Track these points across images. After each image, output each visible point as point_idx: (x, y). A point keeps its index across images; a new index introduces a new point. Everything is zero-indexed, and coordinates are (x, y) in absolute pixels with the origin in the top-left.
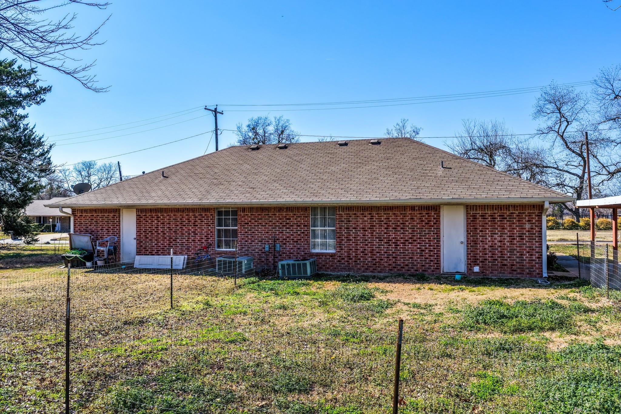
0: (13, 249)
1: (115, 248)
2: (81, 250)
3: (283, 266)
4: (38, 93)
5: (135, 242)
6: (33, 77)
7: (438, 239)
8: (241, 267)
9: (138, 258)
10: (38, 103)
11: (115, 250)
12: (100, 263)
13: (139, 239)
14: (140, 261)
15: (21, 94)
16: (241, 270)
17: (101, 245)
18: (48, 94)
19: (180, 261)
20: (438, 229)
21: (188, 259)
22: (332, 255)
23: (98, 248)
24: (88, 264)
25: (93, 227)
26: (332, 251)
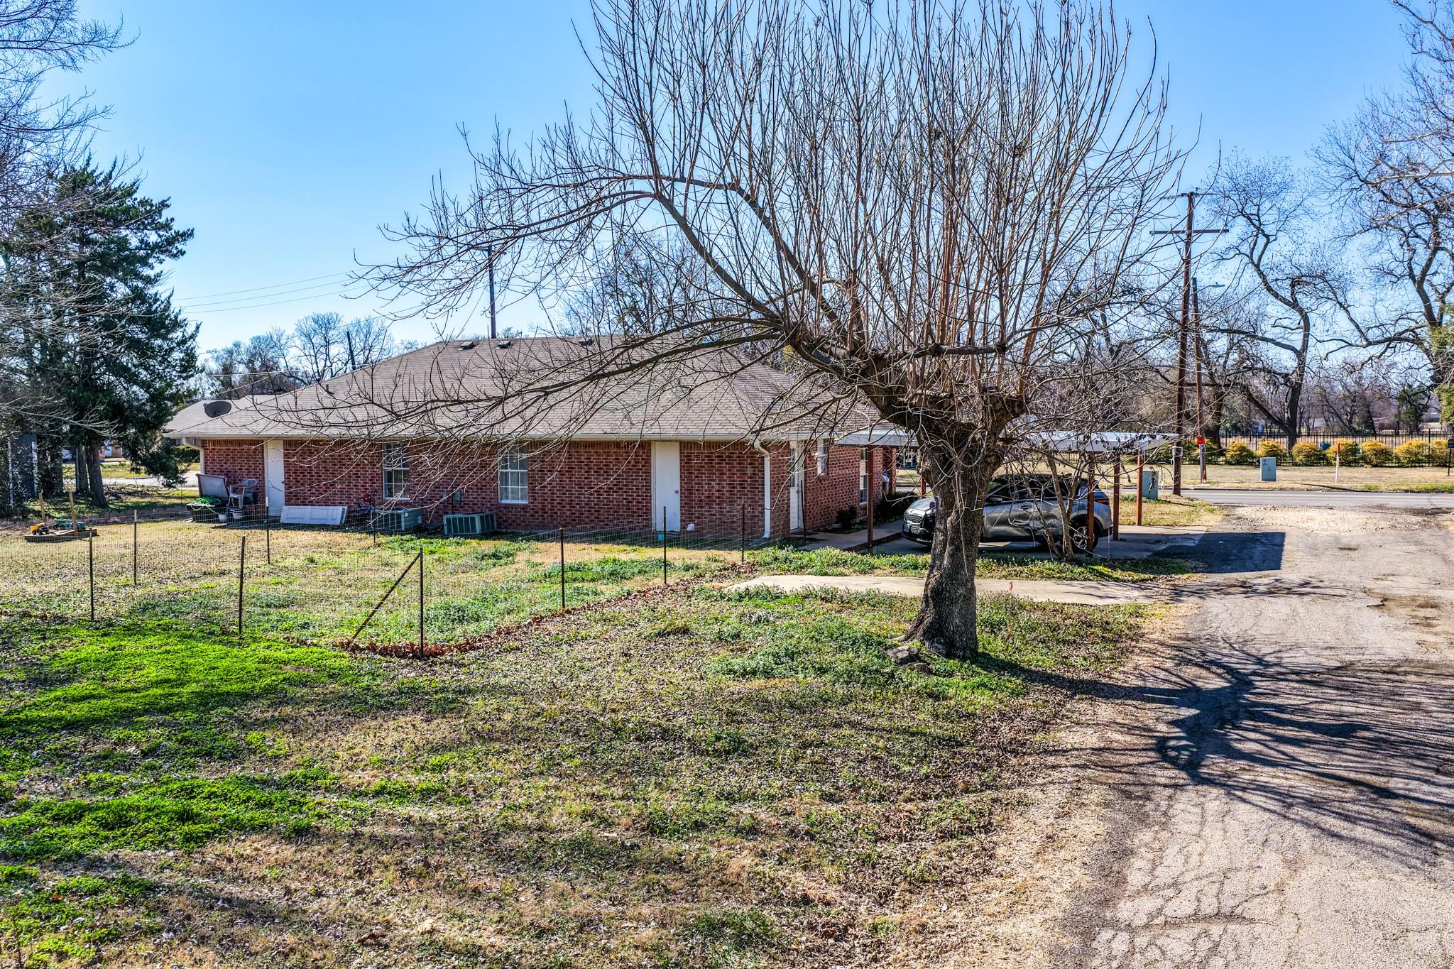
0: (152, 496)
1: (255, 495)
2: (213, 498)
3: (448, 520)
4: (171, 242)
5: (282, 487)
6: (166, 214)
7: (648, 487)
8: (399, 522)
9: (285, 508)
10: (174, 256)
11: (256, 496)
12: (236, 516)
13: (287, 483)
14: (290, 513)
15: (147, 244)
16: (399, 527)
17: (234, 492)
18: (190, 242)
19: (336, 513)
20: (648, 473)
21: (349, 512)
22: (524, 507)
23: (232, 495)
24: (222, 517)
25: (229, 466)
26: (525, 502)
